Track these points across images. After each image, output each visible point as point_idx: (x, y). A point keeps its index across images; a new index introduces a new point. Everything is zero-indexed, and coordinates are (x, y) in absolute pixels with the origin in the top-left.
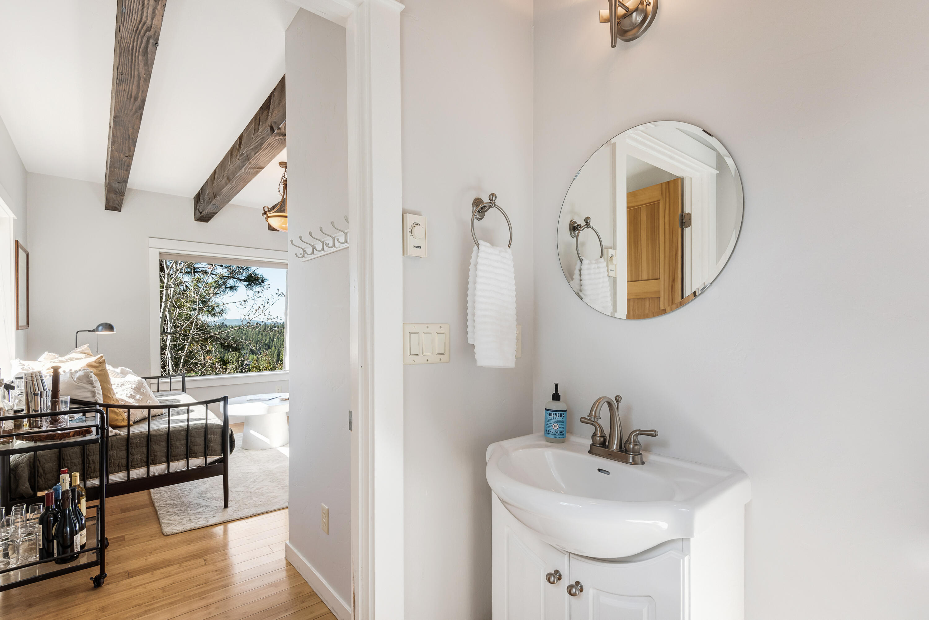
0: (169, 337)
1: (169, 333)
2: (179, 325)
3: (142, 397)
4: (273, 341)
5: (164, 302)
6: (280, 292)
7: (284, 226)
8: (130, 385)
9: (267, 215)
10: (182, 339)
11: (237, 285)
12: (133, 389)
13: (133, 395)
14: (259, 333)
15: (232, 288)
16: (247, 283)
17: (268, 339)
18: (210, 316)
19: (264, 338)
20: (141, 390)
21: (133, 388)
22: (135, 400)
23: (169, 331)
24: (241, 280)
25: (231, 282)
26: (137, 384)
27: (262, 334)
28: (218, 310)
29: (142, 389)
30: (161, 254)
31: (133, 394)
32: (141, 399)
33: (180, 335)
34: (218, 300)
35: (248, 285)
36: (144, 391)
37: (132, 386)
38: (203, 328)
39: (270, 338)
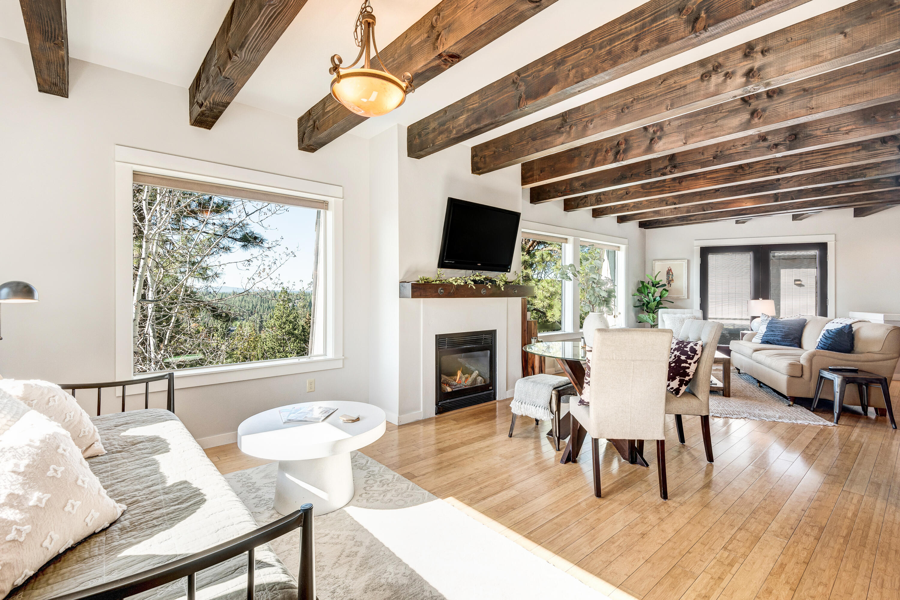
0: (150, 306)
1: (150, 301)
2: (164, 290)
3: (49, 496)
4: (255, 308)
5: (143, 259)
6: (289, 251)
7: (365, 100)
8: (13, 461)
9: (339, 72)
10: (168, 309)
11: (231, 245)
12: (19, 474)
13: (18, 496)
14: (242, 300)
15: (227, 249)
16: (242, 244)
17: (251, 306)
18: (201, 280)
19: (247, 305)
20: (48, 470)
21: (22, 469)
22: (21, 510)
23: (150, 299)
24: (236, 240)
25: (225, 242)
26: (37, 454)
27: (245, 301)
28: (209, 273)
29: (52, 467)
30: (136, 174)
31: (16, 492)
32: (43, 505)
33: (165, 303)
34: (210, 261)
35: (243, 246)
36: (59, 472)
37: (16, 465)
38: (191, 295)
39: (253, 305)
